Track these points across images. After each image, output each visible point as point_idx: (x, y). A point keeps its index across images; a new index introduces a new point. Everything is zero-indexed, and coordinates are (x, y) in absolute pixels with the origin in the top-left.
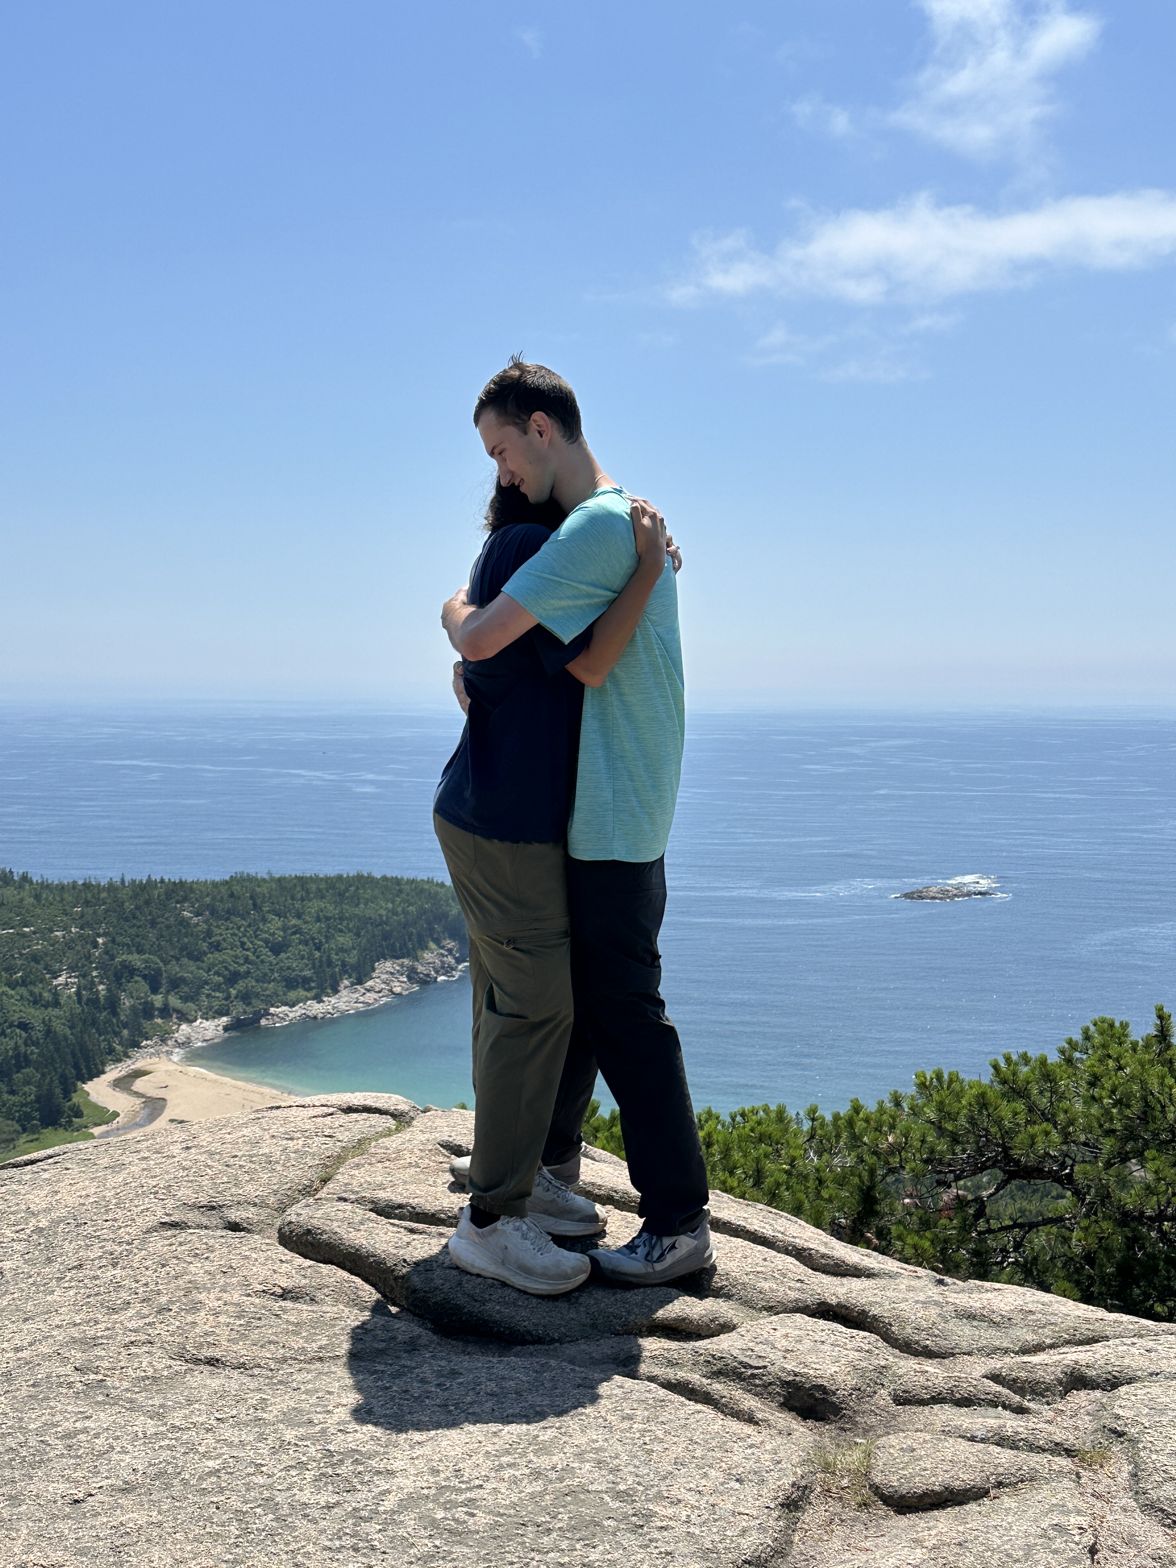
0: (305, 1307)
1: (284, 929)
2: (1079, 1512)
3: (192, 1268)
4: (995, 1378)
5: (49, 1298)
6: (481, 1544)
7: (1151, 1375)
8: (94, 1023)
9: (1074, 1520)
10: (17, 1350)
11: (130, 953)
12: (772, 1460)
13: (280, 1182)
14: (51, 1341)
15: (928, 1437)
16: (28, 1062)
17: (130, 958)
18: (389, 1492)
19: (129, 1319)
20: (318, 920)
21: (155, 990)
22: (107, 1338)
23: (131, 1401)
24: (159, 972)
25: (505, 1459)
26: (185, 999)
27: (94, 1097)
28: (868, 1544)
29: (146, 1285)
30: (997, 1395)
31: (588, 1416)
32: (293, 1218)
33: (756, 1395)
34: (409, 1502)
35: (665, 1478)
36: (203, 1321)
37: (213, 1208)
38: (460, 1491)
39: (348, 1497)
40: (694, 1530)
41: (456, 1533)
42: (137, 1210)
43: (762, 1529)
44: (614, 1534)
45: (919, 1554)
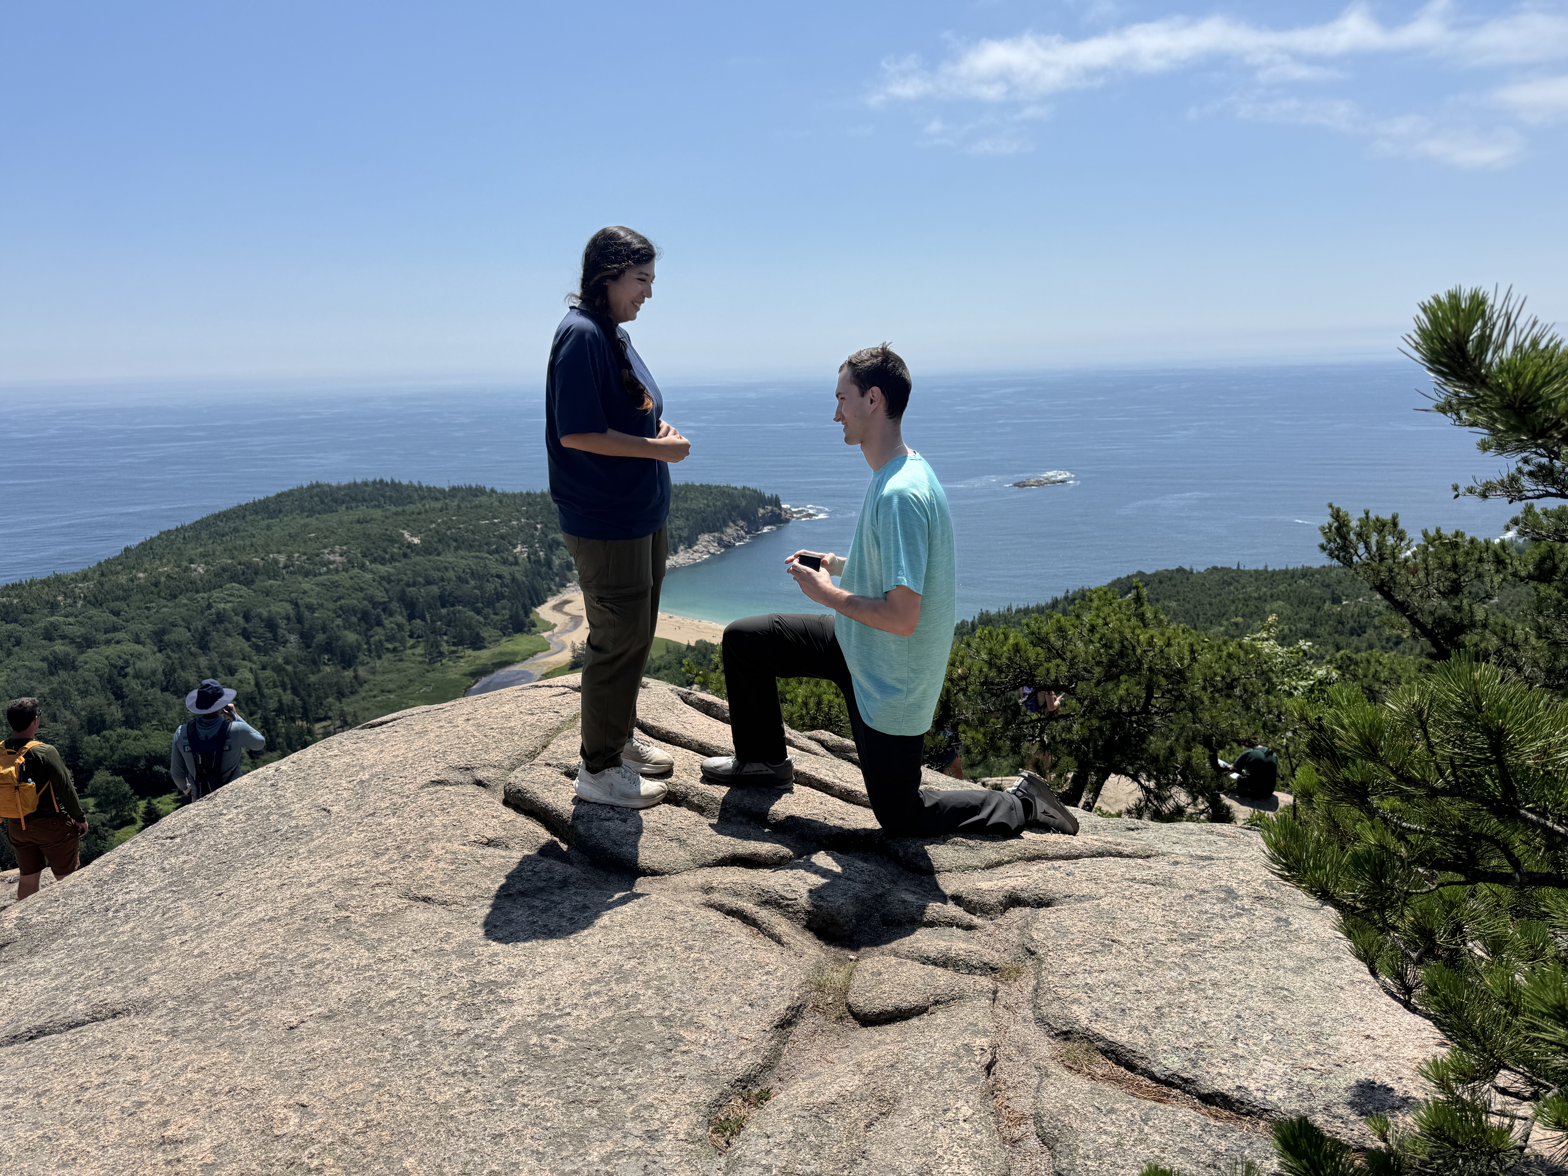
0: (499, 853)
2: (985, 1032)
3: (436, 820)
4: (957, 900)
6: (553, 1069)
7: (1065, 898)
9: (980, 1040)
12: (780, 984)
13: (514, 749)
14: (332, 879)
15: (894, 961)
16: (503, 597)
19: (383, 863)
22: (365, 879)
23: (361, 934)
27: (542, 616)
28: (833, 1057)
29: (405, 833)
30: (955, 916)
31: (662, 947)
32: (512, 780)
33: (788, 921)
34: (516, 1028)
35: (700, 1003)
36: (428, 868)
37: (468, 769)
38: (553, 1018)
39: (475, 1024)
40: (707, 1053)
41: (539, 1058)
42: (420, 770)
43: (756, 1050)
44: (650, 1058)
45: (857, 1080)
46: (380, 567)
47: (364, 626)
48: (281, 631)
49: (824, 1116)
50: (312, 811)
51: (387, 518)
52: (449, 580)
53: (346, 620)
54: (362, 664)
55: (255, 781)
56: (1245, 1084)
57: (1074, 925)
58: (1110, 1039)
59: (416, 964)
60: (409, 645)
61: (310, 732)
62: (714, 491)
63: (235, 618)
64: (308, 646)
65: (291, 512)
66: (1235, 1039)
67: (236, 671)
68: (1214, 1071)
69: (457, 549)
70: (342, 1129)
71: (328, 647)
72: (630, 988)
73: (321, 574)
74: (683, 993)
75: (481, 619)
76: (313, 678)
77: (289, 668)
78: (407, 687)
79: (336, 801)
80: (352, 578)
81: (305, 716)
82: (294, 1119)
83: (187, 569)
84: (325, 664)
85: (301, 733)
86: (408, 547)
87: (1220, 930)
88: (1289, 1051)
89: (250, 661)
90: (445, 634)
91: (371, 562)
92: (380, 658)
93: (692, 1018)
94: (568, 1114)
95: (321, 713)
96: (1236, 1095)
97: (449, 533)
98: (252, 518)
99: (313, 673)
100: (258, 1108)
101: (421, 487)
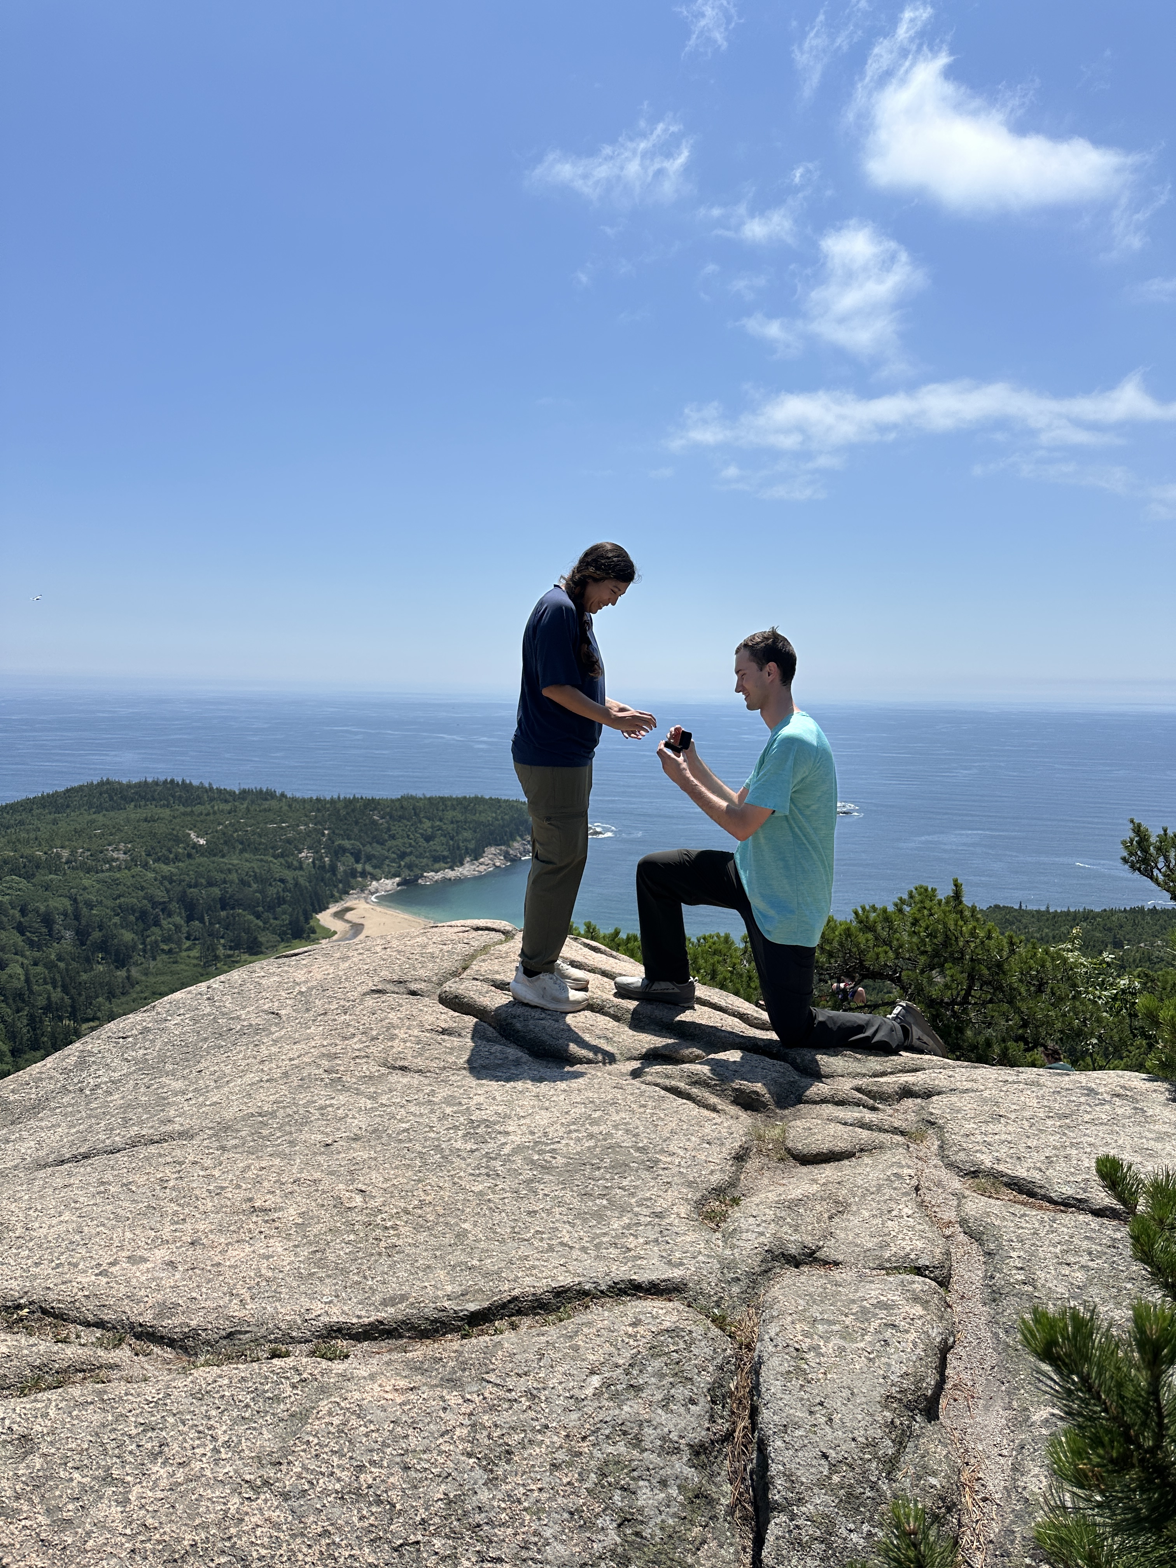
0: (455, 1039)
1: (432, 827)
2: (909, 1167)
3: (390, 1016)
4: (858, 1090)
5: (308, 1031)
6: (560, 1174)
7: (951, 1090)
8: (322, 880)
9: (906, 1171)
10: (291, 1060)
11: (343, 840)
12: (728, 1132)
13: (439, 969)
14: (310, 1055)
15: (819, 1122)
16: (285, 902)
17: (343, 842)
18: (506, 1143)
19: (355, 1043)
20: (452, 822)
21: (357, 862)
22: (343, 1054)
23: (357, 1089)
24: (360, 851)
25: (573, 1127)
26: (375, 867)
27: (322, 922)
28: (784, 1182)
29: (364, 1024)
30: (860, 1099)
31: (620, 1104)
32: (447, 989)
33: (717, 1096)
34: (519, 1149)
35: (665, 1141)
36: (397, 1046)
37: (401, 982)
38: (547, 1144)
39: (483, 1146)
40: (684, 1170)
41: (547, 1168)
42: (357, 983)
43: (722, 1171)
44: (637, 1171)
45: (815, 1187)
46: (163, 866)
47: (141, 926)
48: (57, 927)
49: (796, 1209)
50: (260, 1014)
51: (174, 817)
52: (232, 882)
53: (124, 919)
54: (136, 964)
55: (191, 995)
57: (964, 1106)
58: (1013, 1175)
59: (414, 1108)
60: (185, 947)
62: (504, 805)
63: (11, 911)
64: (83, 944)
65: (79, 808)
67: (7, 965)
69: (242, 851)
70: (403, 1205)
71: (103, 946)
72: (602, 1129)
73: (103, 871)
74: (649, 1134)
75: (261, 924)
76: (84, 977)
77: (62, 965)
79: (282, 1007)
80: (133, 877)
82: (358, 1199)
84: (99, 963)
86: (193, 848)
87: (1088, 1113)
89: (23, 956)
90: (222, 937)
91: (155, 861)
92: (154, 959)
93: (662, 1148)
94: (583, 1202)
97: (235, 835)
98: (38, 811)
99: (85, 972)
100: (324, 1192)
101: (211, 789)
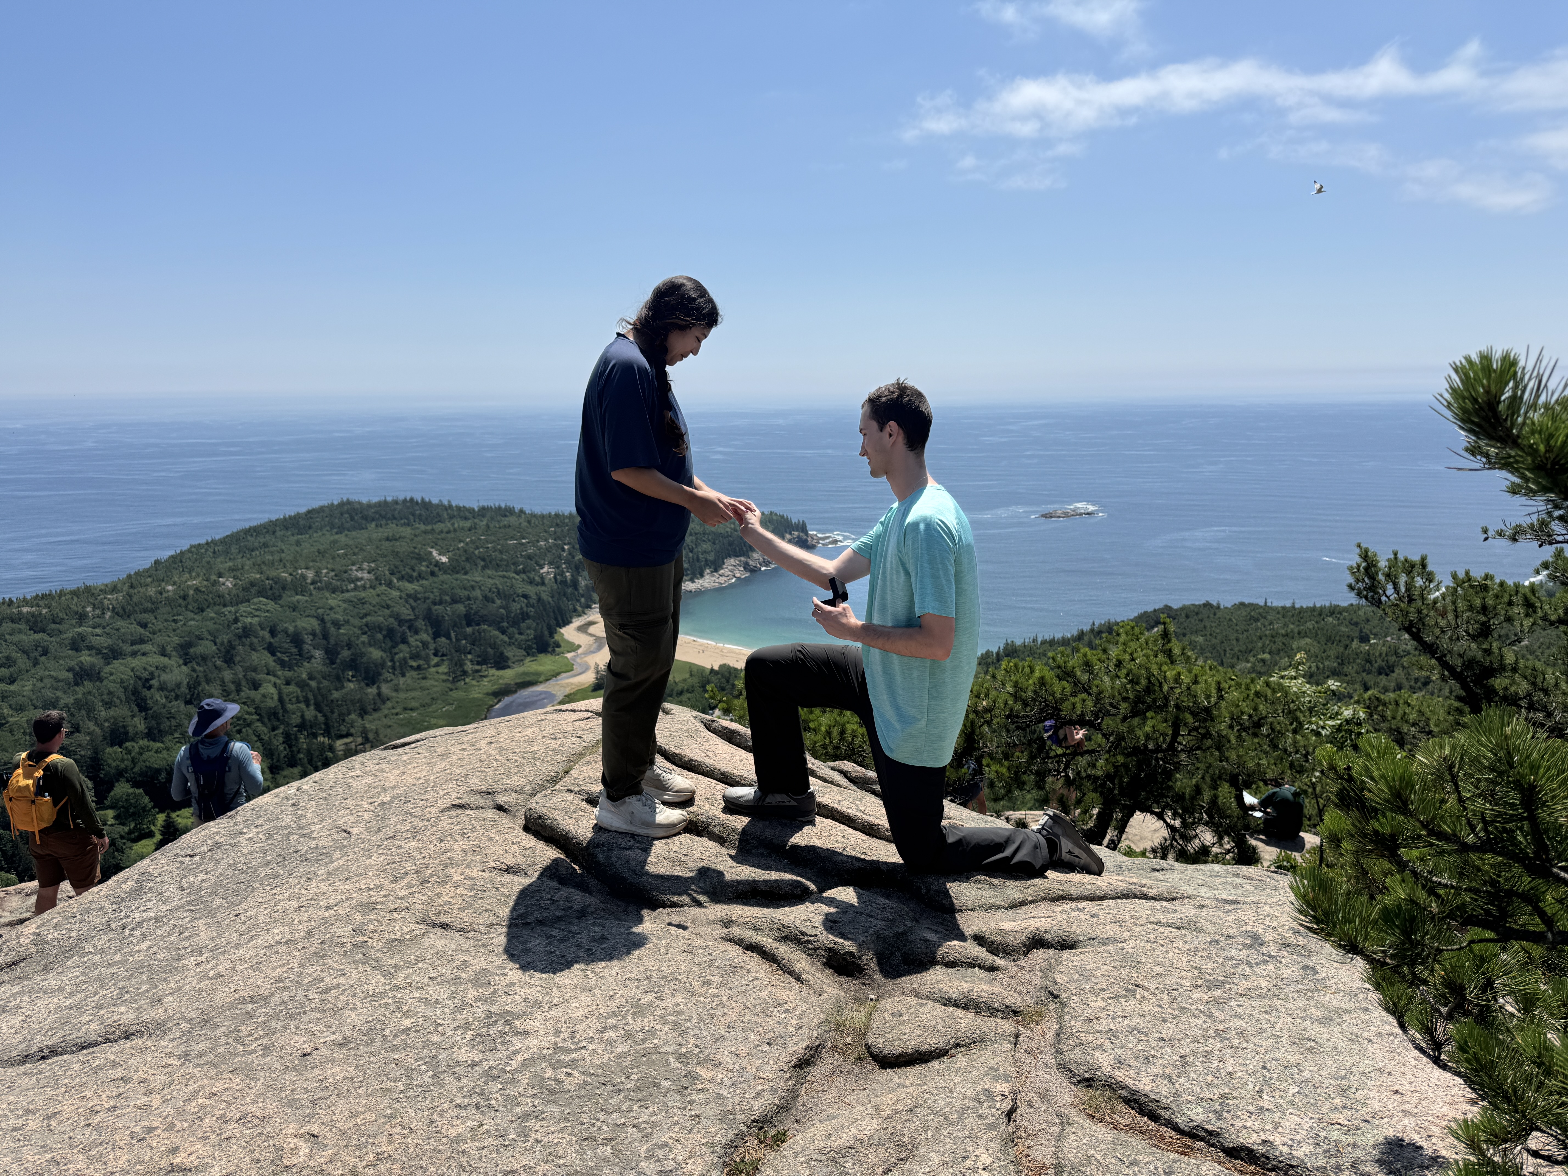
0: (519, 880)
3: (456, 845)
4: (978, 940)
5: (367, 862)
6: (567, 1104)
7: (1089, 939)
8: (565, 595)
10: (328, 908)
12: (799, 1023)
13: (536, 775)
14: (350, 902)
15: (917, 1000)
16: (528, 617)
19: (402, 887)
22: (383, 903)
25: (610, 1021)
27: (567, 636)
28: (852, 1098)
29: (425, 857)
30: (977, 956)
31: (680, 981)
32: (533, 806)
34: (531, 1061)
35: (717, 1040)
36: (447, 893)
37: (489, 793)
38: (569, 1051)
39: (489, 1055)
40: (724, 1092)
41: (553, 1093)
42: (442, 793)
43: (773, 1090)
44: (665, 1095)
45: (875, 1124)
46: (407, 584)
47: (389, 643)
48: (306, 647)
49: (841, 1161)
50: (332, 832)
51: (416, 536)
52: (476, 599)
53: (371, 637)
54: (386, 681)
55: (276, 800)
56: (1271, 1138)
57: (1098, 968)
58: (1134, 1088)
59: (433, 992)
60: (433, 663)
61: (331, 748)
63: (261, 633)
64: (332, 663)
65: (321, 529)
66: (1261, 1091)
67: (260, 685)
68: (1239, 1124)
69: (484, 568)
70: (354, 1160)
71: (353, 664)
72: (646, 1022)
73: (348, 591)
74: (700, 1029)
75: (506, 639)
76: (336, 695)
77: (313, 684)
78: (429, 705)
79: (357, 823)
80: (379, 595)
81: (327, 733)
82: (304, 1150)
83: (215, 583)
84: (349, 681)
85: (322, 748)
86: (436, 566)
87: (1246, 977)
88: (1316, 1104)
89: (275, 676)
90: (470, 653)
91: (399, 580)
92: (403, 675)
93: (709, 1055)
94: (580, 1152)
95: (344, 729)
96: (1262, 1149)
97: (476, 552)
98: (282, 533)
99: (337, 690)
100: (269, 1137)
101: (450, 506)
